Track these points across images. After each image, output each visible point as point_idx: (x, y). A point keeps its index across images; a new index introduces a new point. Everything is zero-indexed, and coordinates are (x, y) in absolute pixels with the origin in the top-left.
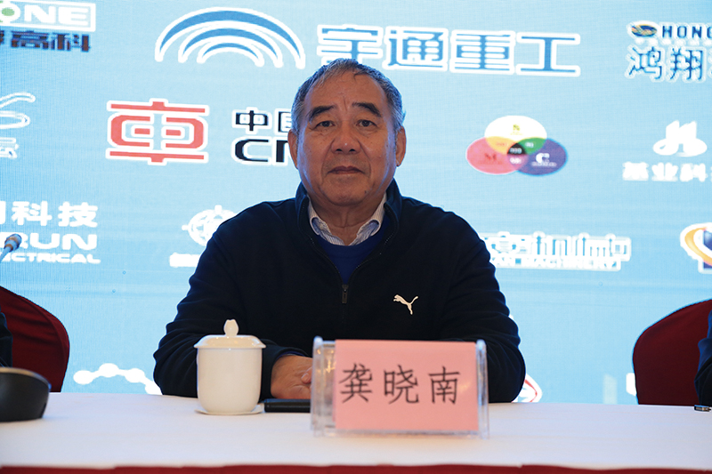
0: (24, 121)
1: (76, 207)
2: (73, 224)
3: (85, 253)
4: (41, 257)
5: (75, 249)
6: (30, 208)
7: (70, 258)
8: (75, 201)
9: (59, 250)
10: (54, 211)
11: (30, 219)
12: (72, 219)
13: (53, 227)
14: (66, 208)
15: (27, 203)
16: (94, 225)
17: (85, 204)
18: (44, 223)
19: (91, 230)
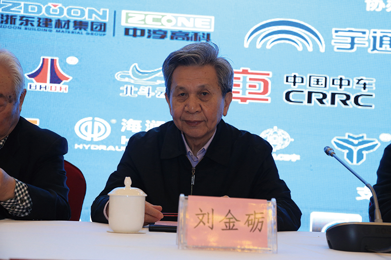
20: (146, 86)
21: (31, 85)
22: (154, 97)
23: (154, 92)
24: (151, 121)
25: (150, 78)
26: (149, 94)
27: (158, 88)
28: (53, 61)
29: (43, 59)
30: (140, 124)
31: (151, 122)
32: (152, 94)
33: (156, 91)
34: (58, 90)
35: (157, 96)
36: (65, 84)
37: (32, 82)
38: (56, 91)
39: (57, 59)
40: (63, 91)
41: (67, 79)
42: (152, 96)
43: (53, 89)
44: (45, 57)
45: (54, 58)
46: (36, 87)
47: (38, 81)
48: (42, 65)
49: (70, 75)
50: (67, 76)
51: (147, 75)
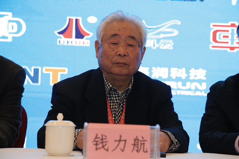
0: (176, 33)
1: (197, 71)
2: (196, 78)
3: (201, 91)
4: (183, 93)
5: (196, 89)
6: (178, 71)
7: (195, 93)
8: (197, 68)
9: (190, 90)
10: (188, 72)
11: (178, 76)
12: (195, 76)
13: (187, 79)
14: (193, 71)
15: (176, 69)
16: (205, 79)
17: (201, 70)
18: (183, 78)
19: (203, 81)
20: (152, 39)
21: (60, 41)
22: (158, 48)
23: (159, 44)
24: (156, 67)
25: (155, 32)
26: (154, 45)
27: (161, 41)
28: (77, 20)
29: (69, 19)
30: (148, 71)
31: (157, 69)
32: (157, 46)
33: (160, 43)
34: (82, 44)
35: (161, 48)
36: (87, 39)
37: (61, 38)
38: (80, 45)
39: (80, 19)
40: (85, 45)
41: (88, 35)
42: (157, 48)
43: (78, 43)
44: (71, 18)
45: (78, 18)
46: (64, 42)
47: (65, 37)
48: (69, 24)
49: (90, 32)
50: (88, 32)
51: (152, 30)
